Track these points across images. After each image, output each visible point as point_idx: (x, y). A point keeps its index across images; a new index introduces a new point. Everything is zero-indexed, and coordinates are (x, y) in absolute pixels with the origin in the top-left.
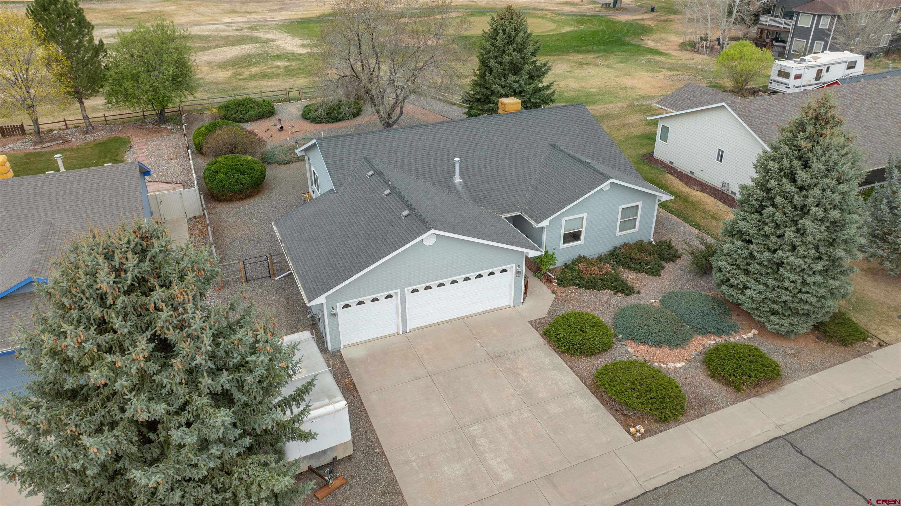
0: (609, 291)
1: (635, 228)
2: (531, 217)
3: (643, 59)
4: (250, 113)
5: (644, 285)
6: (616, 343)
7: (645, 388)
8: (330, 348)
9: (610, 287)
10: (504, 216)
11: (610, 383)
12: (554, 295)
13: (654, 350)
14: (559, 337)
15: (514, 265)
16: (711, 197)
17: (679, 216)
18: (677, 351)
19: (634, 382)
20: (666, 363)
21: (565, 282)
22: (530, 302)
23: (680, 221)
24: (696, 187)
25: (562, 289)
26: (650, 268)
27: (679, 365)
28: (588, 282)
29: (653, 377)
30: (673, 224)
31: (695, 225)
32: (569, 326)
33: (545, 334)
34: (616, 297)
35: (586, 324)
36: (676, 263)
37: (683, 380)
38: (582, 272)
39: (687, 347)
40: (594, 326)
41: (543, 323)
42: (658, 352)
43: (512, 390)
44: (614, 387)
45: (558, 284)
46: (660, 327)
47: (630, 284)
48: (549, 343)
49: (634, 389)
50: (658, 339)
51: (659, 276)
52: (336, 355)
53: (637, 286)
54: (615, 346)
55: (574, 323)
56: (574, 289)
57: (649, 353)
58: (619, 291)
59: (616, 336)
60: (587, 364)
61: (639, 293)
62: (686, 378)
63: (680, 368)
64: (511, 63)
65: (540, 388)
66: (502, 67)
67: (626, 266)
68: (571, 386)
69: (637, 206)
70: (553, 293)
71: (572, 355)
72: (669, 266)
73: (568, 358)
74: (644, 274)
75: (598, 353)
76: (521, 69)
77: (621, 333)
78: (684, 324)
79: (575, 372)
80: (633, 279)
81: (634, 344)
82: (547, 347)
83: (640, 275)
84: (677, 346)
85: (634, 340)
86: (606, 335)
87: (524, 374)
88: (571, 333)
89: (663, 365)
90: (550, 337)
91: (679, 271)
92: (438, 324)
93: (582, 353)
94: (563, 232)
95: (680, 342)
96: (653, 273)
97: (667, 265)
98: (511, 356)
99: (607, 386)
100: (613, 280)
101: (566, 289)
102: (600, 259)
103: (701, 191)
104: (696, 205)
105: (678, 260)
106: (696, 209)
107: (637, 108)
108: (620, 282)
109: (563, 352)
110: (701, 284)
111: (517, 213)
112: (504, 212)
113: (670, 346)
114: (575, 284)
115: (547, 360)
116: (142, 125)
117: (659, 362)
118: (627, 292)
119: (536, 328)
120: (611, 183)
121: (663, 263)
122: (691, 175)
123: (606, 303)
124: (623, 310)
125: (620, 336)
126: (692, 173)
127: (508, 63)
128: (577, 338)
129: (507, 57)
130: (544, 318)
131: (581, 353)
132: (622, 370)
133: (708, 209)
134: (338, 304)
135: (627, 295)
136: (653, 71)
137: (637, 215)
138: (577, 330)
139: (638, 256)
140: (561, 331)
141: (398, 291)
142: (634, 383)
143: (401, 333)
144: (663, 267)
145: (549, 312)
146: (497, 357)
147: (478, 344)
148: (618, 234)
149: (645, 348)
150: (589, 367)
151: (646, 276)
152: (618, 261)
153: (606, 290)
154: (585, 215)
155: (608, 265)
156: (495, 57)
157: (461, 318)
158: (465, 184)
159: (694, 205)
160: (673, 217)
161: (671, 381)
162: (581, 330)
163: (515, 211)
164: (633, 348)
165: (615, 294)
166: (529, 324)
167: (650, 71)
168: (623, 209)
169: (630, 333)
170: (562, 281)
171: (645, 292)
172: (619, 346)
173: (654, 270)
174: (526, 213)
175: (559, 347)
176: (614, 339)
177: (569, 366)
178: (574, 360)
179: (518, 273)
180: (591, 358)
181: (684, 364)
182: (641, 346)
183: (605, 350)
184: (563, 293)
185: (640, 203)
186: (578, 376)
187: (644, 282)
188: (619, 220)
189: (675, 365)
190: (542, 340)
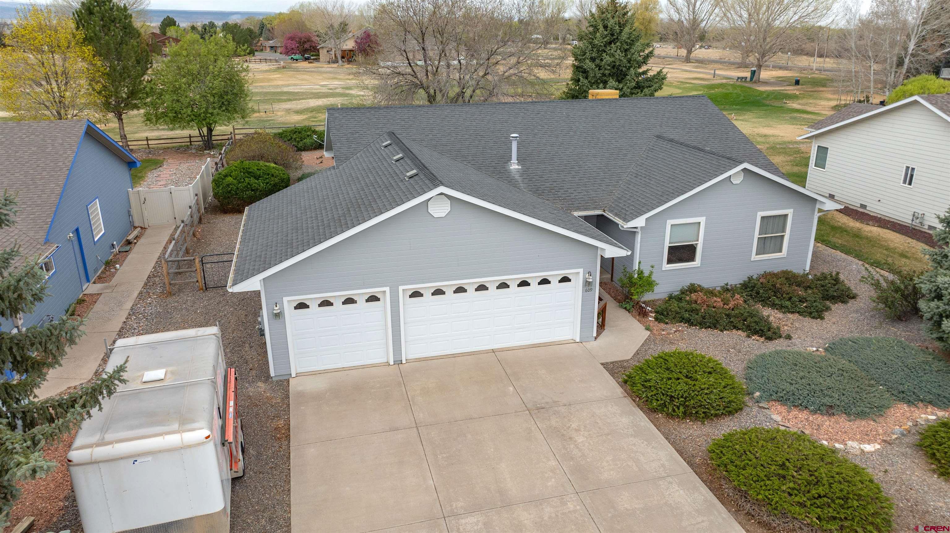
0: (740, 332)
1: (780, 251)
2: (616, 215)
3: (788, 116)
4: (305, 141)
5: (797, 329)
6: (750, 404)
7: (805, 475)
8: (272, 374)
9: (740, 325)
10: (576, 214)
11: (738, 463)
12: (648, 333)
13: (818, 419)
14: (648, 384)
15: (581, 271)
16: (895, 233)
17: (848, 253)
18: (863, 424)
19: (784, 464)
20: (844, 442)
21: (667, 316)
22: (607, 337)
23: (850, 258)
24: (871, 223)
25: (662, 326)
26: (806, 307)
27: (868, 448)
28: (704, 318)
29: (822, 460)
30: (839, 260)
31: (874, 262)
32: (668, 369)
33: (626, 382)
34: (750, 341)
35: (698, 368)
36: (849, 305)
37: (881, 474)
38: (696, 302)
39: (881, 420)
40: (710, 373)
41: (624, 367)
42: (827, 423)
43: (553, 463)
44: (744, 469)
45: (656, 319)
46: (829, 382)
47: (774, 325)
48: (631, 397)
49: (784, 477)
50: (827, 401)
51: (822, 318)
52: (280, 385)
53: (785, 329)
54: (748, 409)
55: (676, 365)
56: (682, 327)
57: (811, 423)
58: (756, 332)
59: (750, 394)
60: (696, 433)
61: (789, 337)
62: (886, 471)
63: (871, 453)
64: (614, 67)
65: (605, 464)
66: (601, 72)
67: (765, 302)
68: (663, 466)
69: (786, 216)
70: (647, 329)
71: (671, 416)
72: (837, 308)
73: (662, 421)
74: (797, 315)
75: (716, 416)
76: (626, 75)
77: (759, 390)
78: (872, 382)
79: (673, 444)
80: (780, 319)
81: (783, 409)
82: (628, 401)
83: (790, 316)
84: (862, 415)
85: (782, 400)
86: (733, 387)
87: (580, 439)
88: (670, 379)
89: (837, 445)
90: (634, 384)
91: (855, 315)
92: (454, 356)
93: (686, 415)
94: (667, 245)
95: (868, 410)
96: (811, 313)
97: (834, 307)
98: (563, 409)
99: (731, 467)
100: (746, 314)
101: (668, 326)
102: (726, 289)
103: (878, 226)
104: (872, 241)
105: (851, 302)
106: (873, 246)
107: (781, 150)
108: (756, 319)
109: (654, 410)
110: (895, 333)
111: (599, 212)
112: (578, 209)
113: (848, 414)
114: (683, 320)
115: (625, 420)
116: (185, 150)
117: (829, 439)
118: (769, 334)
119: (613, 373)
120: (745, 170)
121: (828, 303)
122: (861, 210)
123: (734, 348)
124: (763, 356)
125: (758, 394)
126: (863, 206)
127: (609, 65)
128: (681, 387)
129: (608, 58)
130: (627, 361)
131: (685, 413)
132: (761, 442)
133: (892, 245)
134: (285, 299)
135: (770, 339)
136: (801, 125)
137: (784, 230)
138: (680, 376)
139: (786, 288)
140: (652, 376)
141: (387, 289)
142: (783, 466)
143: (392, 363)
144: (828, 309)
145: (637, 353)
146: (538, 409)
147: (511, 389)
148: (754, 257)
149: (803, 415)
150: (698, 437)
151: (801, 317)
152: (754, 293)
153: (734, 331)
154: (702, 220)
155: (737, 296)
156: (593, 60)
157: (493, 351)
158: (524, 173)
159: (870, 241)
160: (839, 253)
161: (857, 470)
162: (687, 377)
163: (595, 208)
164: (780, 413)
165: (748, 336)
166: (602, 367)
167: (797, 124)
168: (763, 218)
169: (775, 389)
170: (663, 314)
171: (800, 338)
172: (755, 409)
173: (812, 310)
174: (611, 211)
175: (648, 401)
176: (747, 398)
177: (663, 434)
178: (673, 424)
179: (588, 285)
180: (703, 423)
181: (878, 446)
182: (795, 412)
183: (730, 413)
184: (663, 330)
185: (789, 212)
186: (678, 451)
187: (797, 325)
188: (757, 235)
189: (862, 446)
190: (619, 391)
